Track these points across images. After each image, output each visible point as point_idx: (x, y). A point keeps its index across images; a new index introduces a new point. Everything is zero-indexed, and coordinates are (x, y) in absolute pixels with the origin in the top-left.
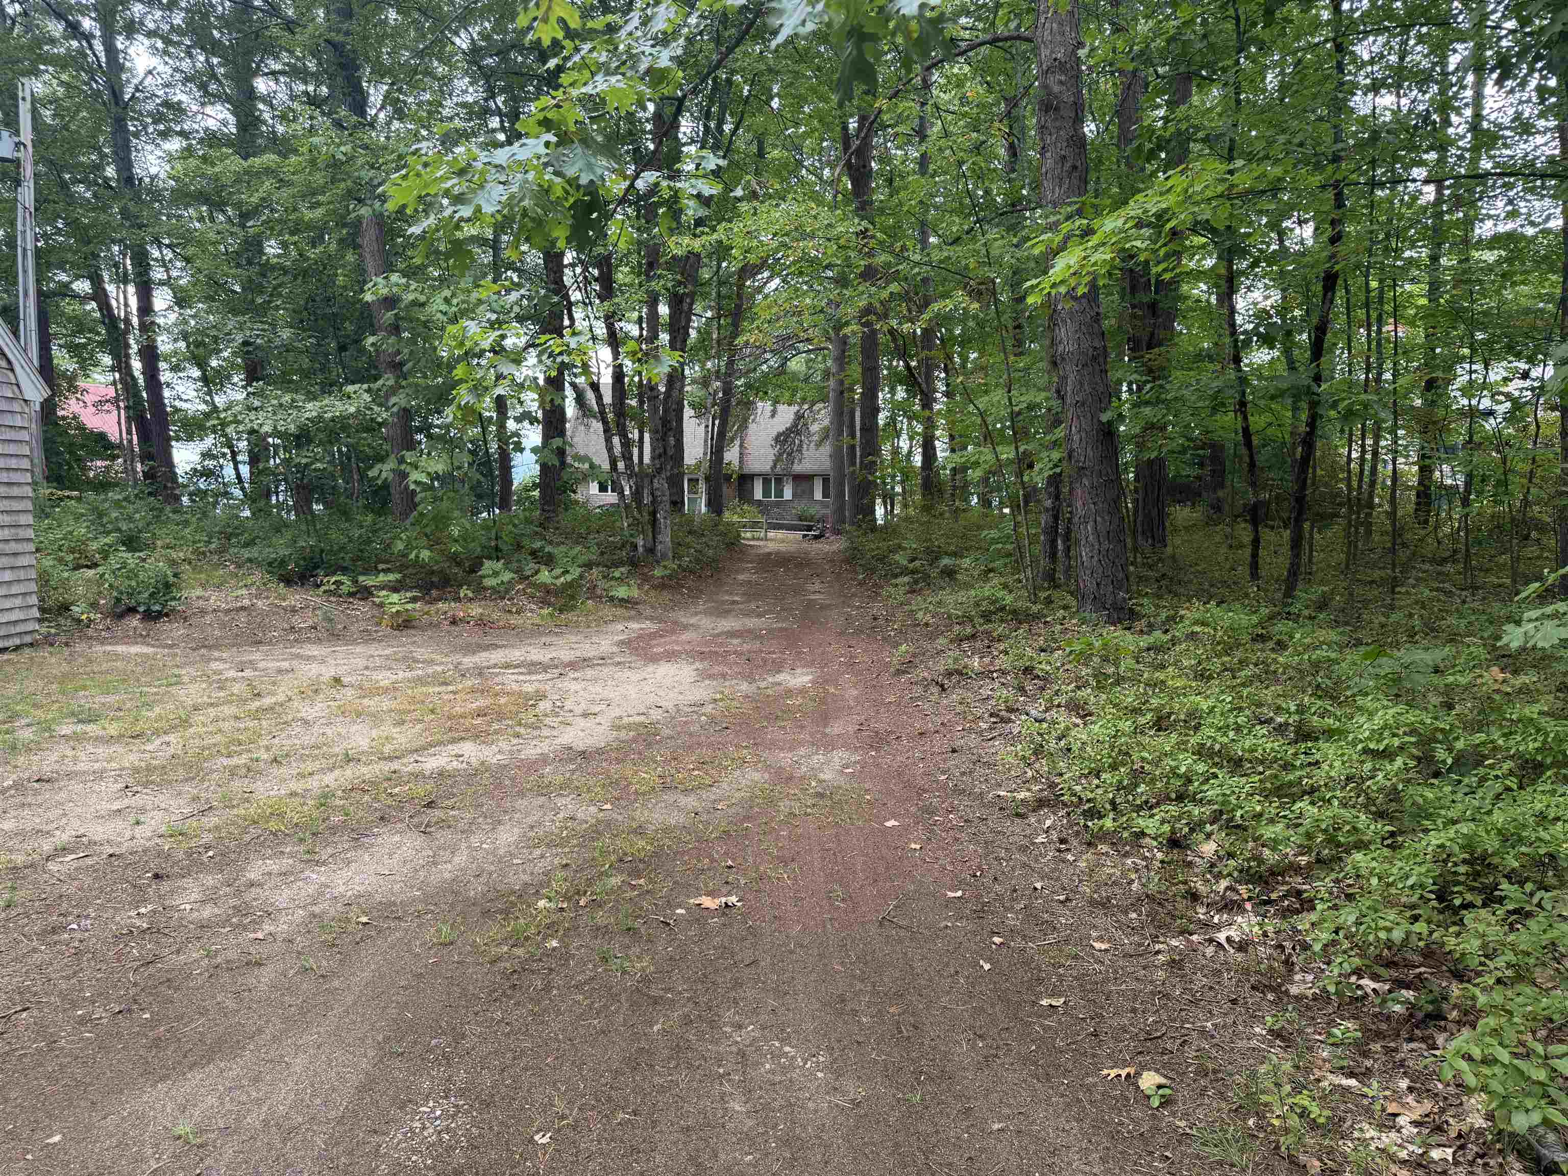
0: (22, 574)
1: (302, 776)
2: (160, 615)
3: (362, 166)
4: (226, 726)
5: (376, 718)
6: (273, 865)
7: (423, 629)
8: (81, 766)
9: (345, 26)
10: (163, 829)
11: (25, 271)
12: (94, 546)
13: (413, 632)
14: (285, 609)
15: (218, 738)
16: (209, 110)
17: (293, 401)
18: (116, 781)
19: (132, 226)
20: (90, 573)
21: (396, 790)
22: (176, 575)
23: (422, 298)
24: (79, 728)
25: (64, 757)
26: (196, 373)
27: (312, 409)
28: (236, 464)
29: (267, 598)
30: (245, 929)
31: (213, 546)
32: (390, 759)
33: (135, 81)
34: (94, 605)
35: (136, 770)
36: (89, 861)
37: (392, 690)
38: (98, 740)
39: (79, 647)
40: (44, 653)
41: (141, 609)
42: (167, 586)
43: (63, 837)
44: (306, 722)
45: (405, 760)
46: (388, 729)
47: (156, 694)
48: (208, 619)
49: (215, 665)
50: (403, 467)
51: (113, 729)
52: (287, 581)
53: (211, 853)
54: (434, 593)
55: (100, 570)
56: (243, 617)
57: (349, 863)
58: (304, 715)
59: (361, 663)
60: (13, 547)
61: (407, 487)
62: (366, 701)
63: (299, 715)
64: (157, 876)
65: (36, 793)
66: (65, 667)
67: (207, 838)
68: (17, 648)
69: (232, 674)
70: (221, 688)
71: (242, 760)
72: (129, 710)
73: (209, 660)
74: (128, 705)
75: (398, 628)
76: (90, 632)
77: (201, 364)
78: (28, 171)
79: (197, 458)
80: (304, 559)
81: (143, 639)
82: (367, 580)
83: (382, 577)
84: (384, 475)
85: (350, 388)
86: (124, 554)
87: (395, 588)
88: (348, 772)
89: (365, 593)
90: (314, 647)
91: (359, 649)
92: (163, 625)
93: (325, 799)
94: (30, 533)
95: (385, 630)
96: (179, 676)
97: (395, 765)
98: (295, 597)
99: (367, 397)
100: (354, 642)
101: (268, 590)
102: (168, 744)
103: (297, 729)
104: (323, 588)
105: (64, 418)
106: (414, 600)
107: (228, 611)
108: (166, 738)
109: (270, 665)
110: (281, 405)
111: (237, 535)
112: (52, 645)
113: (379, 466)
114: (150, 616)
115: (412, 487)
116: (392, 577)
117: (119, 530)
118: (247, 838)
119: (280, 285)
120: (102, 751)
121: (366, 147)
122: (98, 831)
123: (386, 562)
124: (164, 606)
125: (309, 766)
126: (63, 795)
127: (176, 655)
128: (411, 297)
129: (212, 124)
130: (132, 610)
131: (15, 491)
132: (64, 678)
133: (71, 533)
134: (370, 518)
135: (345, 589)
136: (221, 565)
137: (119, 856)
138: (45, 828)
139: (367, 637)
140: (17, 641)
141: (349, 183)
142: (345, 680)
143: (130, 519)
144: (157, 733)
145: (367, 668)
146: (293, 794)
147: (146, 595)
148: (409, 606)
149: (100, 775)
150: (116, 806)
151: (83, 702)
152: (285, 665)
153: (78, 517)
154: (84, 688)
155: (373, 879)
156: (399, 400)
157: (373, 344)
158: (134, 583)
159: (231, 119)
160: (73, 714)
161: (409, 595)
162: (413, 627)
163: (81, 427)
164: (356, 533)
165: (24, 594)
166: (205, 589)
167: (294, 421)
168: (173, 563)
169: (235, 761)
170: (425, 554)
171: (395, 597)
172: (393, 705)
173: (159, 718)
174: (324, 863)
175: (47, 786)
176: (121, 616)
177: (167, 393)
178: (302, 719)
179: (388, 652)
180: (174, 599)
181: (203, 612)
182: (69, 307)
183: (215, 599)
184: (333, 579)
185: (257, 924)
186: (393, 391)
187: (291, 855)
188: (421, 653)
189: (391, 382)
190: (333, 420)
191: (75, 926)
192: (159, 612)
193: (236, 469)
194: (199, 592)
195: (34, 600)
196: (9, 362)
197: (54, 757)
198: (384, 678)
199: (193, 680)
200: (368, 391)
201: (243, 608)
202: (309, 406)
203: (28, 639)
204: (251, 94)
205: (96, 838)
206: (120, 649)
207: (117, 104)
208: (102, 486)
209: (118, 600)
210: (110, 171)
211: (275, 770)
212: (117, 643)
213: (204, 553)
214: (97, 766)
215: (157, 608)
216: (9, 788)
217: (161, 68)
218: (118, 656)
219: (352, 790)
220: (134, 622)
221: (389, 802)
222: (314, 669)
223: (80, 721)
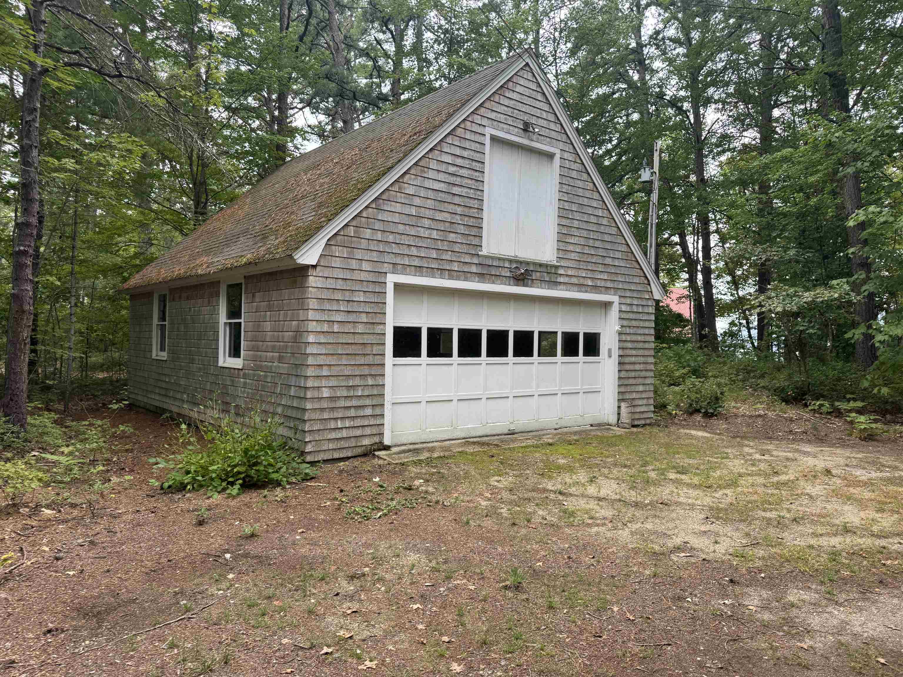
0: (647, 388)
1: (815, 535)
2: (712, 415)
3: (849, 142)
4: (760, 490)
5: (861, 504)
6: (806, 596)
7: (883, 442)
8: (681, 499)
9: (838, 61)
10: (731, 550)
11: (651, 235)
12: (677, 374)
13: (876, 443)
14: (785, 418)
15: (755, 497)
16: (745, 134)
17: (796, 292)
18: (701, 513)
19: (704, 204)
20: (677, 389)
21: (889, 562)
22: (722, 393)
23: (891, 219)
24: (678, 476)
25: (673, 492)
26: (729, 278)
27: (808, 296)
28: (749, 329)
29: (775, 411)
30: (793, 637)
31: (741, 377)
32: (879, 537)
33: (707, 129)
34: (678, 406)
35: (711, 508)
36: (693, 560)
37: (868, 484)
38: (689, 485)
39: (672, 429)
40: (655, 430)
41: (703, 411)
42: (717, 399)
43: (678, 541)
44: (811, 497)
45: (891, 540)
46: (872, 514)
47: (716, 463)
48: (739, 420)
49: (746, 449)
50: (870, 331)
51: (696, 480)
52: (787, 401)
53: (763, 575)
54: (888, 417)
55: (682, 387)
56: (760, 421)
57: (861, 610)
58: (808, 491)
59: (842, 461)
60: (643, 374)
61: (873, 345)
62: (851, 490)
63: (806, 491)
64: (731, 581)
65: (661, 510)
66: (667, 440)
67: (759, 564)
68: (644, 425)
69: (758, 456)
70: (753, 465)
71: (772, 515)
72: (704, 470)
73: (743, 446)
74: (702, 467)
75: (865, 439)
76: (676, 421)
77: (731, 273)
78: (656, 185)
79: (727, 326)
80: (797, 388)
81: (704, 428)
82: (843, 406)
83: (852, 404)
84: (856, 337)
85: (834, 282)
86: (693, 379)
87: (860, 412)
88: (848, 540)
89: (838, 413)
90: (808, 446)
91: (838, 451)
92: (714, 421)
93: (834, 555)
94: (652, 367)
95: (854, 439)
96: (727, 453)
97: (883, 542)
98: (792, 412)
99: (847, 287)
100: (833, 445)
101: (774, 406)
102: (726, 495)
103: (805, 501)
104: (810, 408)
105: (663, 307)
106: (876, 421)
107: (751, 417)
108: (725, 491)
109: (781, 454)
110: (788, 295)
111: (754, 371)
112: (659, 426)
113: (853, 331)
114: (708, 415)
115: (877, 345)
116: (859, 404)
117: (689, 366)
118: (784, 571)
119: (787, 224)
120: (693, 493)
121: (851, 130)
122: (695, 542)
123: (852, 393)
124: (715, 410)
125: (820, 530)
126: (674, 515)
127: (723, 440)
128: (882, 220)
129: (746, 141)
130: (698, 411)
131: (647, 346)
132: (667, 446)
133: (666, 366)
134: (840, 364)
135: (824, 409)
136: (744, 388)
137: (709, 561)
138: (669, 533)
139: (843, 444)
140: (643, 422)
141: (839, 154)
142: (834, 472)
143: (695, 360)
144: (720, 487)
145: (847, 465)
146: (811, 547)
147: (706, 403)
148: (874, 426)
149: (692, 507)
150: (703, 528)
151: (678, 461)
152: (790, 455)
153: (669, 358)
154: (678, 453)
155: (882, 628)
156: (869, 287)
157: (853, 253)
158: (698, 396)
159: (758, 136)
160: (674, 467)
161: (872, 417)
162: (878, 441)
163: (671, 311)
164: (831, 373)
165: (648, 398)
166: (736, 403)
167: (796, 304)
168: (719, 385)
169: (768, 515)
170: (885, 391)
171: (862, 419)
172: (872, 495)
173: (720, 478)
174: (841, 605)
175: (666, 507)
176: (691, 414)
177: (714, 291)
178: (808, 494)
179: (860, 456)
180: (720, 407)
181: (736, 416)
182: (667, 250)
183: (744, 409)
184: (818, 403)
185: (799, 636)
186: (864, 282)
187: (817, 592)
188: (886, 460)
189: (863, 276)
190: (822, 302)
191: (689, 599)
192: (712, 413)
193: (749, 332)
194: (733, 404)
195: (652, 401)
196: (648, 281)
197: (667, 491)
198: (862, 474)
199: (735, 457)
200: (848, 282)
201: (759, 416)
202: (806, 294)
203: (648, 421)
204: (769, 119)
205: (696, 547)
206: (693, 432)
207: (698, 142)
208: (678, 341)
209: (691, 405)
210: (693, 178)
211: (794, 526)
212: (690, 429)
213: (734, 381)
214: (690, 501)
215: (711, 411)
216: (648, 504)
217: (721, 118)
218: (692, 437)
219: (853, 554)
220: (698, 417)
221: (884, 570)
222: (810, 461)
223: (678, 472)
